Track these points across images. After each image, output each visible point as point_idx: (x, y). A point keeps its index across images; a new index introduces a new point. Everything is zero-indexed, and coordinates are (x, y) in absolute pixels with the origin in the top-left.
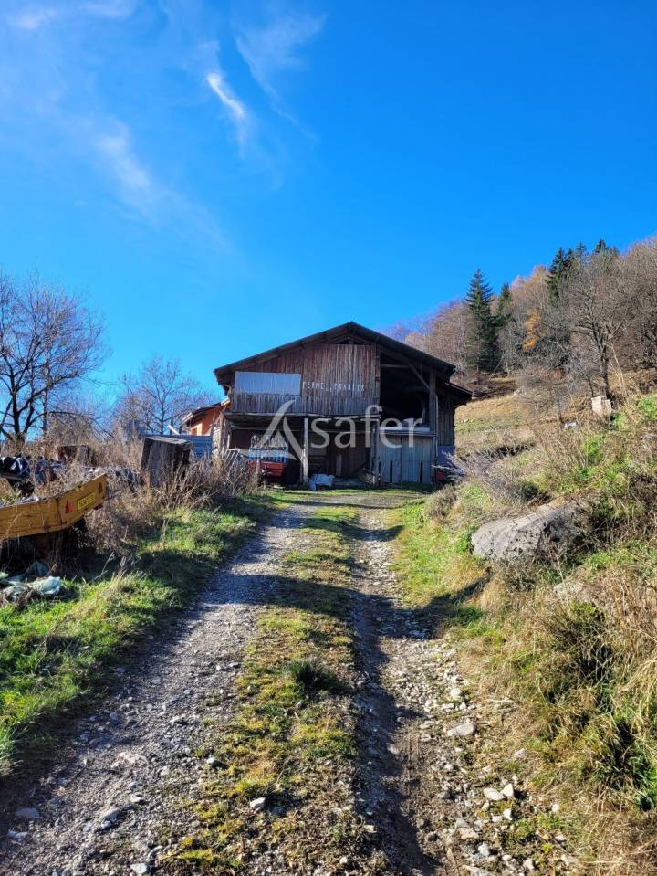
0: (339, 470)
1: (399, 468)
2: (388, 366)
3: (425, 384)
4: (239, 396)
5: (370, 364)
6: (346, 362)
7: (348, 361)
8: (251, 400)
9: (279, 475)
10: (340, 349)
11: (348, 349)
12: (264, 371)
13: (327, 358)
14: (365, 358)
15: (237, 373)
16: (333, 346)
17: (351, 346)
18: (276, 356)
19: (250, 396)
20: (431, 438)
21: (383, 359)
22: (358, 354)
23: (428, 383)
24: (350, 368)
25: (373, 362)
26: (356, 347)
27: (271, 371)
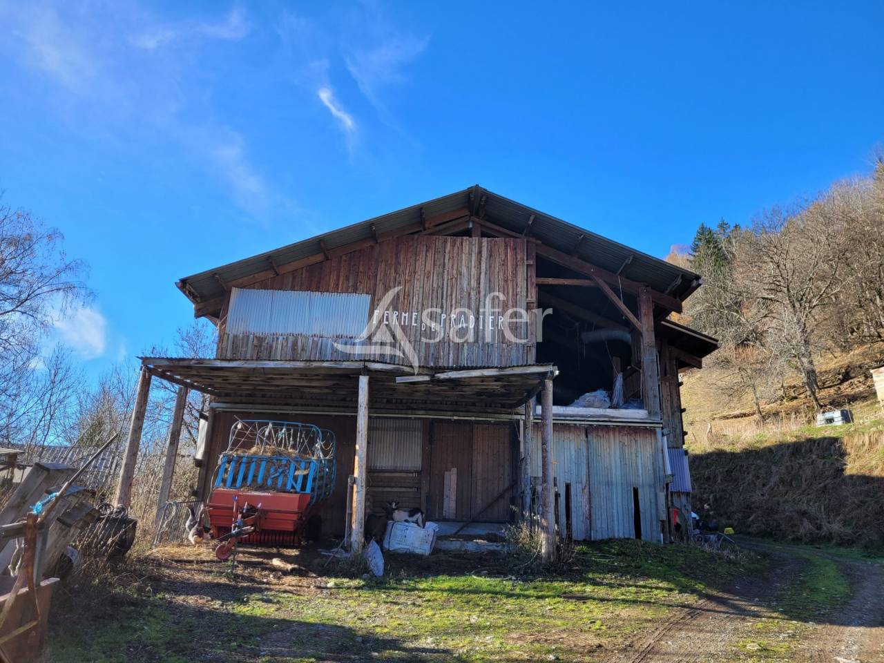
0: (450, 505)
1: (585, 500)
2: (551, 281)
3: (631, 316)
4: (235, 337)
5: (515, 275)
6: (464, 270)
7: (469, 269)
8: (262, 347)
9: (290, 528)
10: (453, 245)
11: (470, 246)
12: (293, 289)
13: (424, 263)
14: (504, 264)
15: (235, 293)
16: (439, 240)
17: (475, 240)
18: (319, 258)
19: (260, 340)
20: (652, 432)
21: (543, 267)
22: (490, 255)
23: (637, 315)
24: (474, 283)
25: (522, 272)
26: (485, 240)
27: (309, 289)
